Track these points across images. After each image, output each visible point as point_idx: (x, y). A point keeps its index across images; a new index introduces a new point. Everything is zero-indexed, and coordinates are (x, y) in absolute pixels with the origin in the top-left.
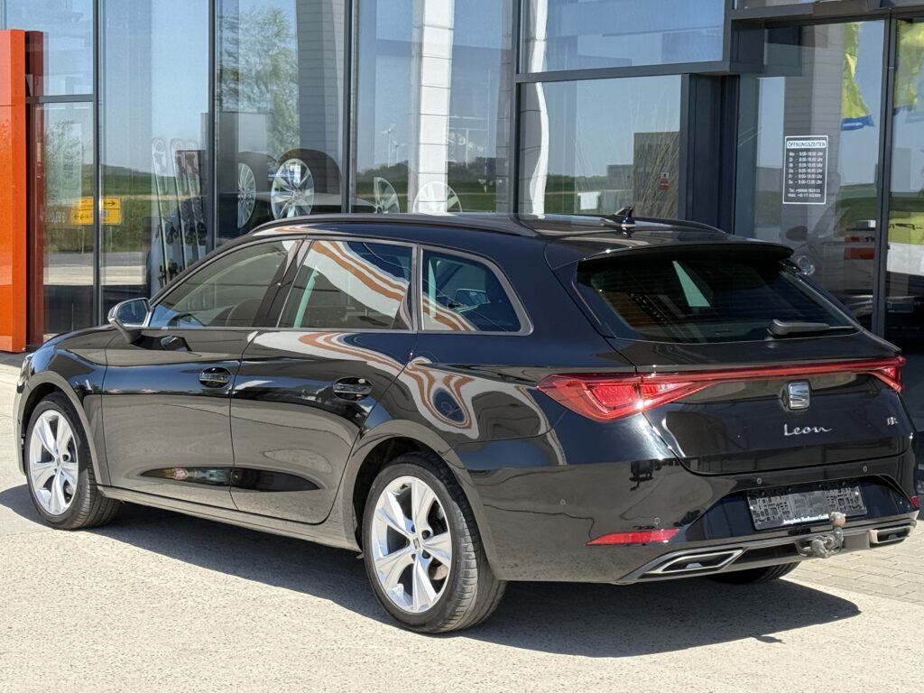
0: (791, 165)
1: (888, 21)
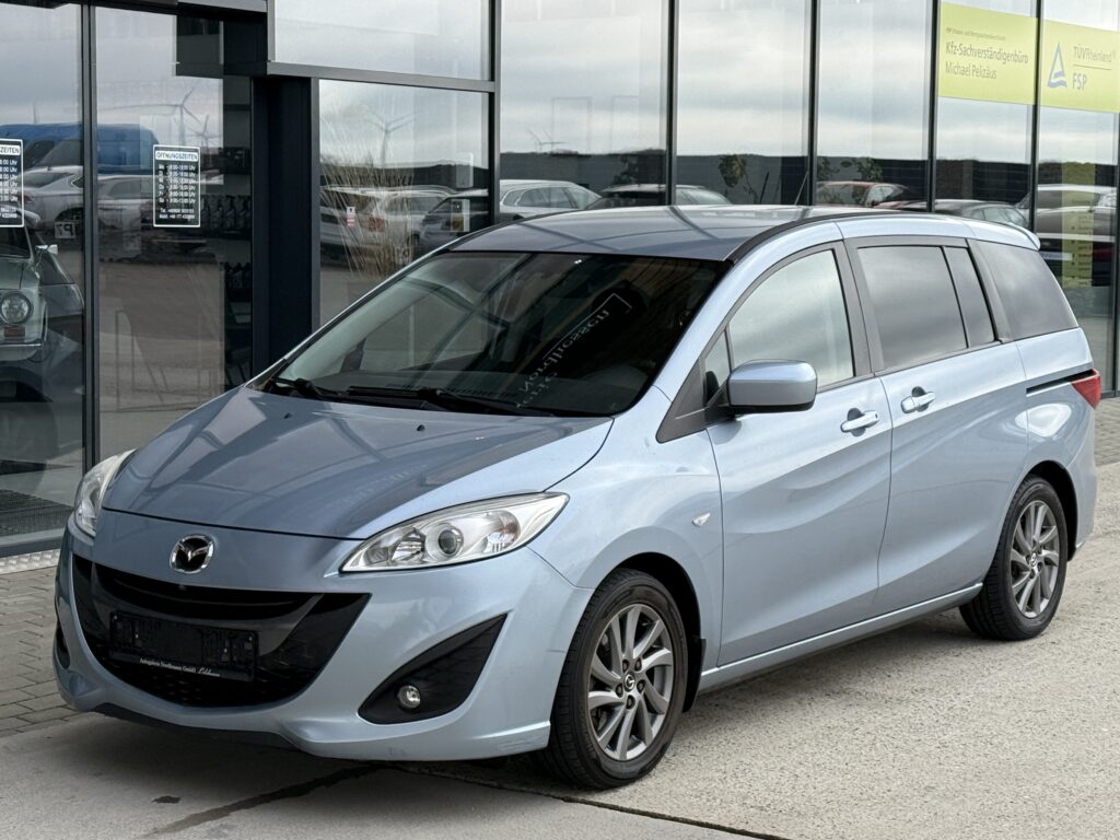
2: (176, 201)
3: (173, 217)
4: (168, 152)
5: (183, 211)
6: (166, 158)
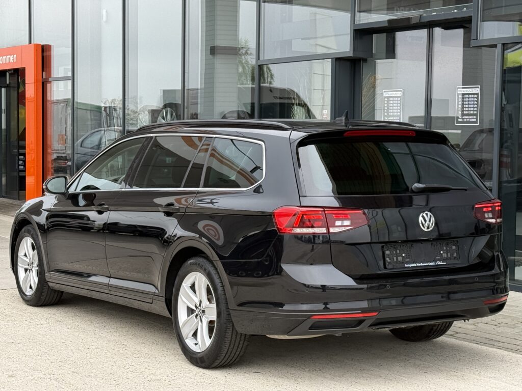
0: (386, 105)
1: (429, 29)
2: (467, 112)
3: (465, 120)
4: (463, 89)
5: (470, 117)
6: (462, 92)
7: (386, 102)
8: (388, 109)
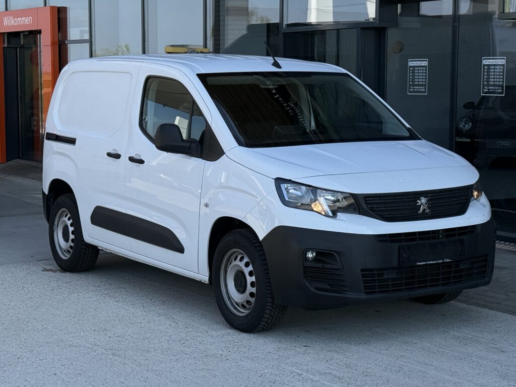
0: (411, 74)
2: (492, 83)
3: (491, 90)
4: (489, 60)
5: (496, 88)
6: (488, 63)
7: (411, 71)
8: (413, 79)
